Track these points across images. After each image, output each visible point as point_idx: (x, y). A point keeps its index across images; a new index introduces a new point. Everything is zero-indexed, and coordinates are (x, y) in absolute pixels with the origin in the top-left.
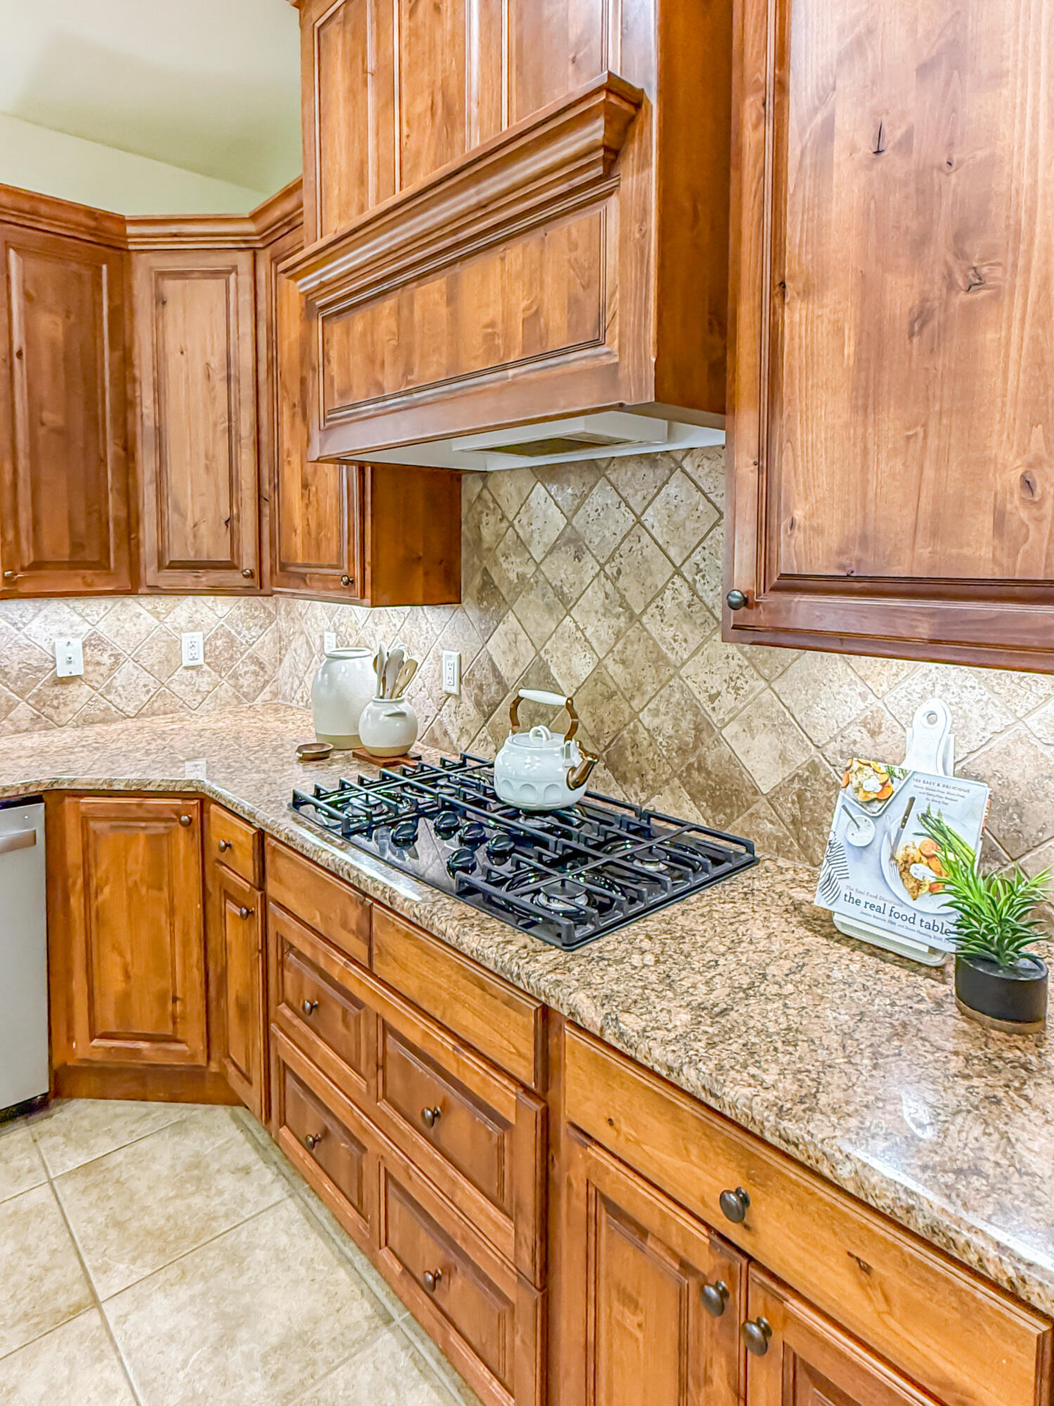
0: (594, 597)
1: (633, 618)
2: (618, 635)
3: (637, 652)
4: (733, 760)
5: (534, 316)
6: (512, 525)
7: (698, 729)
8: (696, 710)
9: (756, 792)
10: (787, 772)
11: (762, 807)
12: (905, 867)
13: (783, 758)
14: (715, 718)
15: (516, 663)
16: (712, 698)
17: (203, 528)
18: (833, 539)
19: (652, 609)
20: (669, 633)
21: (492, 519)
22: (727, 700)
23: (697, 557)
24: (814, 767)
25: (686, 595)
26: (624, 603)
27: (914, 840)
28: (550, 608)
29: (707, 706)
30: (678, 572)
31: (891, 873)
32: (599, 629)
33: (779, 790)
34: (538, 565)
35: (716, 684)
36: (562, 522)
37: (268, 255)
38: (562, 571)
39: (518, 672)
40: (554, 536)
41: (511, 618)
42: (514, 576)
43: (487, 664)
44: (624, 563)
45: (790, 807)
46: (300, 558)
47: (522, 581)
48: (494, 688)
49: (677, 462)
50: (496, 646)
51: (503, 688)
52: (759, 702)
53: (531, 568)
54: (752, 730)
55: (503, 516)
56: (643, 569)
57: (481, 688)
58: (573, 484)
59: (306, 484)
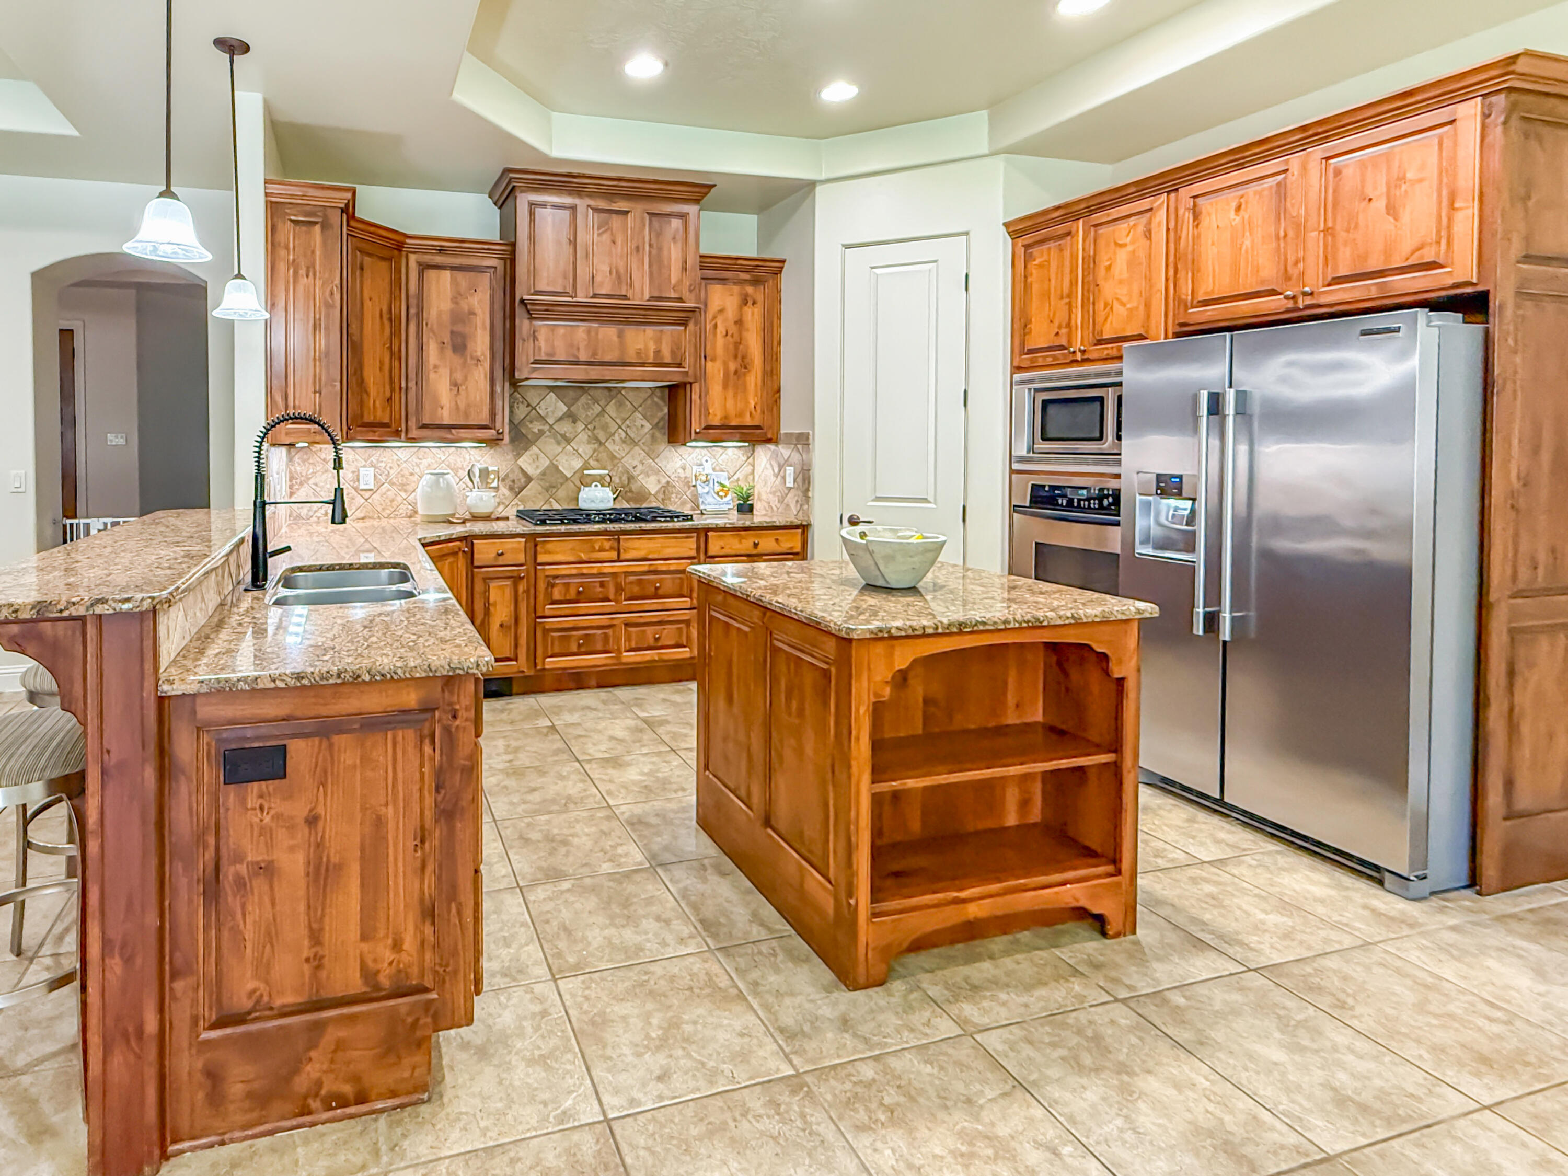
0: (583, 437)
1: (601, 444)
2: (595, 451)
3: (604, 456)
4: (642, 486)
5: (657, 352)
6: (534, 408)
7: (629, 479)
8: (627, 472)
9: (650, 494)
10: (659, 486)
11: (652, 498)
12: (717, 494)
13: (659, 481)
14: (635, 474)
15: (537, 467)
16: (634, 468)
17: (378, 403)
18: (718, 417)
19: (610, 440)
20: (617, 448)
21: (521, 406)
22: (640, 467)
23: (628, 422)
24: (668, 482)
25: (623, 435)
26: (597, 440)
27: (718, 488)
28: (559, 443)
30: (620, 427)
31: (716, 496)
32: (586, 449)
33: (658, 492)
34: (551, 426)
35: (635, 463)
36: (565, 409)
37: (413, 258)
38: (565, 428)
39: (539, 471)
40: (560, 414)
41: (534, 449)
42: (536, 431)
43: (517, 471)
44: (596, 424)
45: (661, 496)
46: (446, 421)
47: (541, 432)
48: (523, 480)
49: (619, 390)
50: (525, 462)
51: (529, 479)
52: (650, 466)
53: (546, 427)
54: (648, 475)
55: (528, 405)
56: (605, 427)
57: (513, 481)
58: (571, 394)
59: (455, 384)
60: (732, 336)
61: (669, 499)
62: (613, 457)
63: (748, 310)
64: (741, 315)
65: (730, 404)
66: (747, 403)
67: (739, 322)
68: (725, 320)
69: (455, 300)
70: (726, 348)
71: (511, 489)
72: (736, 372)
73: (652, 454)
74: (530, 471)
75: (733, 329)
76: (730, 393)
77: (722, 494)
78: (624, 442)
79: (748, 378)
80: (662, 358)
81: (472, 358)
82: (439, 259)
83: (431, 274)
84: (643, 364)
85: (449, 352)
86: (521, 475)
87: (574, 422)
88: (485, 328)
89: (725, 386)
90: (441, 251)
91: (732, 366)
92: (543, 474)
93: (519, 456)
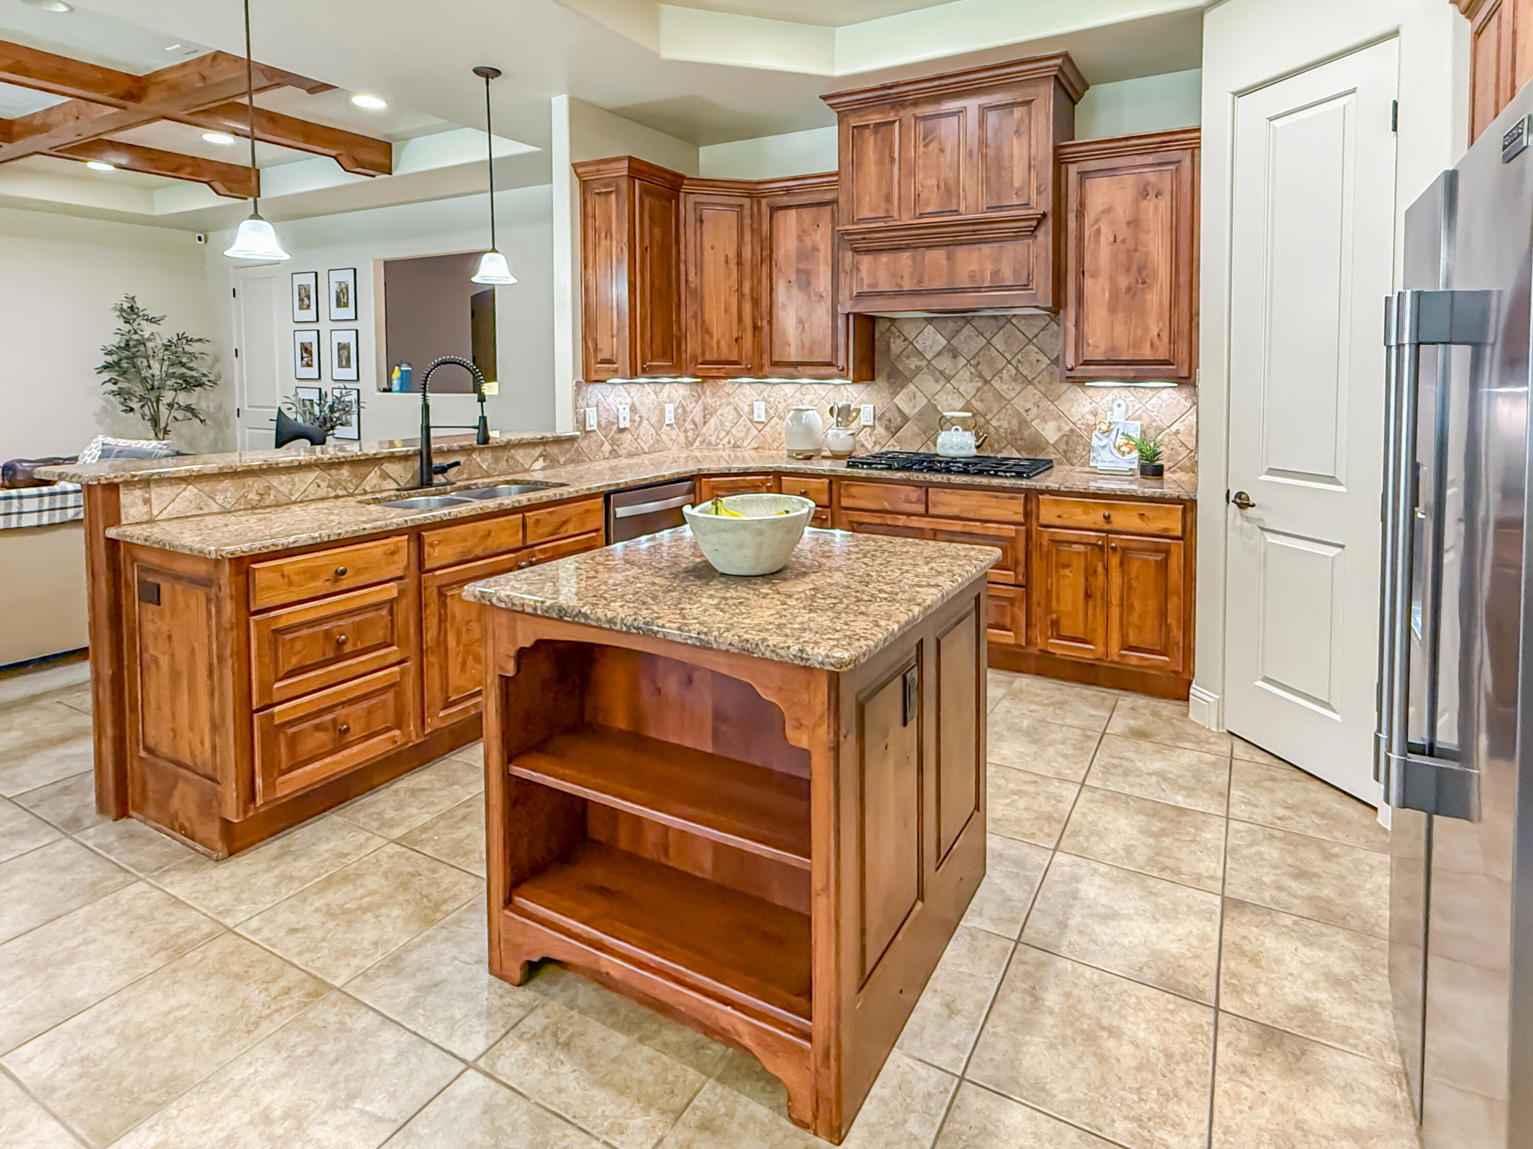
0: (965, 374)
1: (986, 382)
2: (978, 390)
3: (988, 396)
4: (1037, 433)
6: (911, 343)
7: (1020, 423)
8: (1019, 416)
9: (1048, 443)
10: (1060, 434)
11: (1051, 449)
12: (1119, 449)
13: (1059, 429)
14: (1028, 418)
15: (914, 406)
16: (1027, 411)
17: (722, 343)
18: (1102, 349)
19: (997, 378)
20: (1005, 387)
21: (898, 341)
22: (1035, 411)
23: (1019, 357)
24: (1072, 430)
25: (1013, 372)
26: (981, 376)
27: (1121, 440)
28: (937, 381)
29: (1024, 414)
30: (1009, 362)
31: (1115, 451)
32: (968, 387)
33: (1057, 442)
34: (929, 362)
35: (1029, 405)
36: (944, 342)
37: (764, 202)
38: (944, 363)
39: (916, 411)
40: (938, 349)
41: (911, 386)
42: (913, 367)
43: (894, 409)
44: (981, 360)
45: (1062, 447)
46: (793, 359)
47: (919, 369)
48: (899, 420)
49: (1008, 319)
50: (901, 400)
51: (905, 419)
52: (1048, 410)
53: (925, 363)
54: (1045, 420)
55: (906, 339)
56: (991, 362)
57: (890, 420)
58: (951, 326)
59: (801, 322)
60: (1123, 241)
61: (1074, 451)
62: (1000, 396)
63: (1149, 205)
64: (1138, 213)
65: (1119, 329)
66: (1146, 330)
67: (1135, 223)
68: (1113, 222)
69: (800, 238)
70: (1114, 257)
71: (887, 428)
72: (1129, 289)
73: (1051, 397)
74: (907, 410)
75: (1124, 232)
76: (1120, 316)
77: (1123, 449)
78: (1015, 379)
79: (1148, 297)
80: (1003, 280)
81: (816, 294)
82: (786, 200)
83: (780, 214)
84: (978, 289)
85: (795, 290)
86: (897, 415)
87: (954, 357)
88: (826, 264)
89: (1113, 309)
90: (788, 191)
91: (1123, 282)
92: (921, 413)
93: (895, 394)
